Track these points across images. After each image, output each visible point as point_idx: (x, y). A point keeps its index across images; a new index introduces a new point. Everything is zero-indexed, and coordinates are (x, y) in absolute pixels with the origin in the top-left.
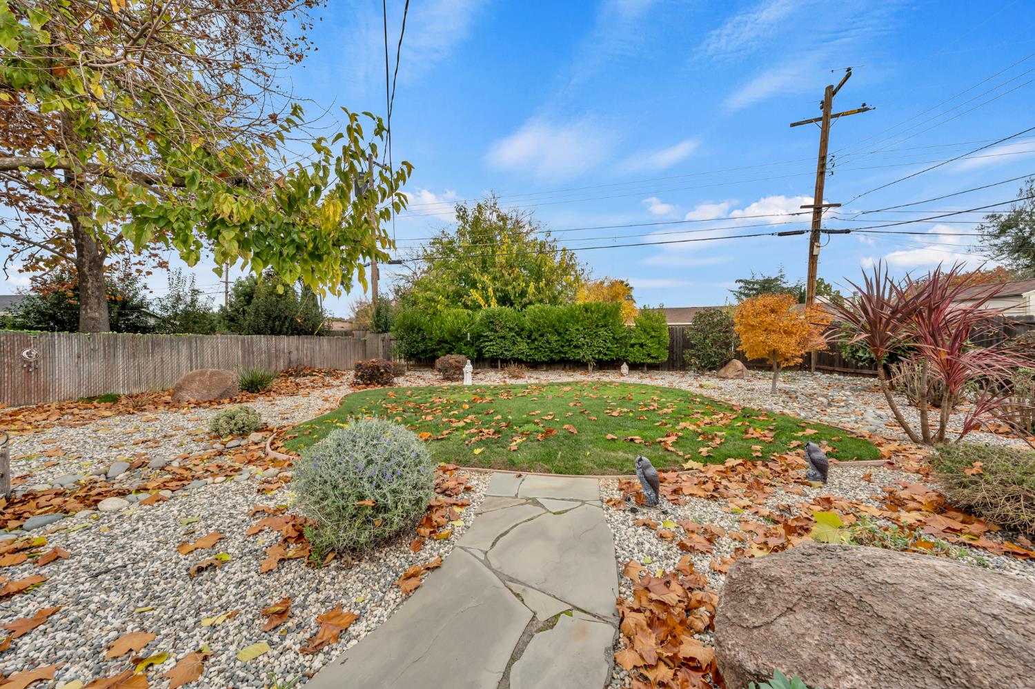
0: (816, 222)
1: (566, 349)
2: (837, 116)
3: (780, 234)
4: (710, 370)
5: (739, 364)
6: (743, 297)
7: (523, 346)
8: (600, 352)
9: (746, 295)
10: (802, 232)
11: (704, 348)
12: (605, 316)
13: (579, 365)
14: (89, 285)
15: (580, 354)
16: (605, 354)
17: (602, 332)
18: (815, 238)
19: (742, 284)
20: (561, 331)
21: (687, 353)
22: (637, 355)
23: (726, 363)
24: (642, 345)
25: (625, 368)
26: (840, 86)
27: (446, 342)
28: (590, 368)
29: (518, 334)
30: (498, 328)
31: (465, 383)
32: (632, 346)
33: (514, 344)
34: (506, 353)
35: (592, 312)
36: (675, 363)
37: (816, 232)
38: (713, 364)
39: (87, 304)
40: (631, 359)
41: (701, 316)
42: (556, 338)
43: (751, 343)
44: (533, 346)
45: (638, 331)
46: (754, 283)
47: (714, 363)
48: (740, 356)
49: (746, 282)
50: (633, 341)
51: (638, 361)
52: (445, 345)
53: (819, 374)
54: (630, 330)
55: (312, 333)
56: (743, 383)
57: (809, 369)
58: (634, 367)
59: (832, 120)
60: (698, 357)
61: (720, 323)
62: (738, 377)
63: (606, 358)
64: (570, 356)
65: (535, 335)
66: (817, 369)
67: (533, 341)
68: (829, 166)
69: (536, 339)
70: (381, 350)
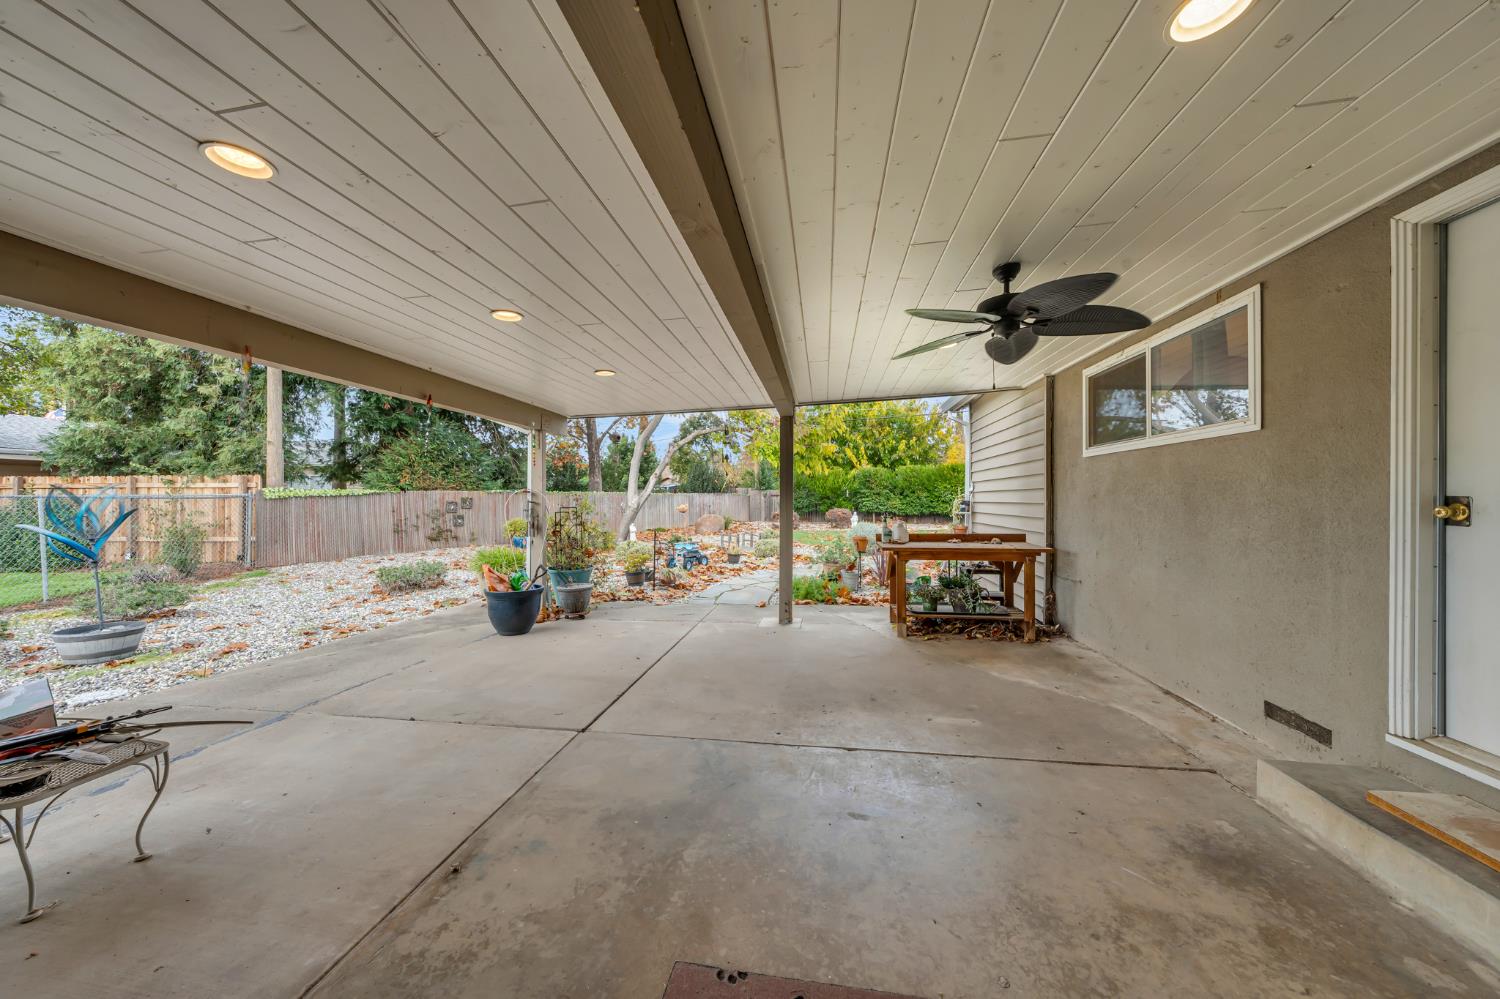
1: (935, 504)
7: (896, 502)
14: (595, 458)
20: (931, 488)
27: (828, 498)
29: (892, 491)
30: (873, 486)
33: (888, 499)
42: (925, 494)
44: (905, 502)
52: (826, 501)
64: (938, 510)
65: (907, 492)
67: (905, 497)
69: (907, 496)
70: (763, 505)
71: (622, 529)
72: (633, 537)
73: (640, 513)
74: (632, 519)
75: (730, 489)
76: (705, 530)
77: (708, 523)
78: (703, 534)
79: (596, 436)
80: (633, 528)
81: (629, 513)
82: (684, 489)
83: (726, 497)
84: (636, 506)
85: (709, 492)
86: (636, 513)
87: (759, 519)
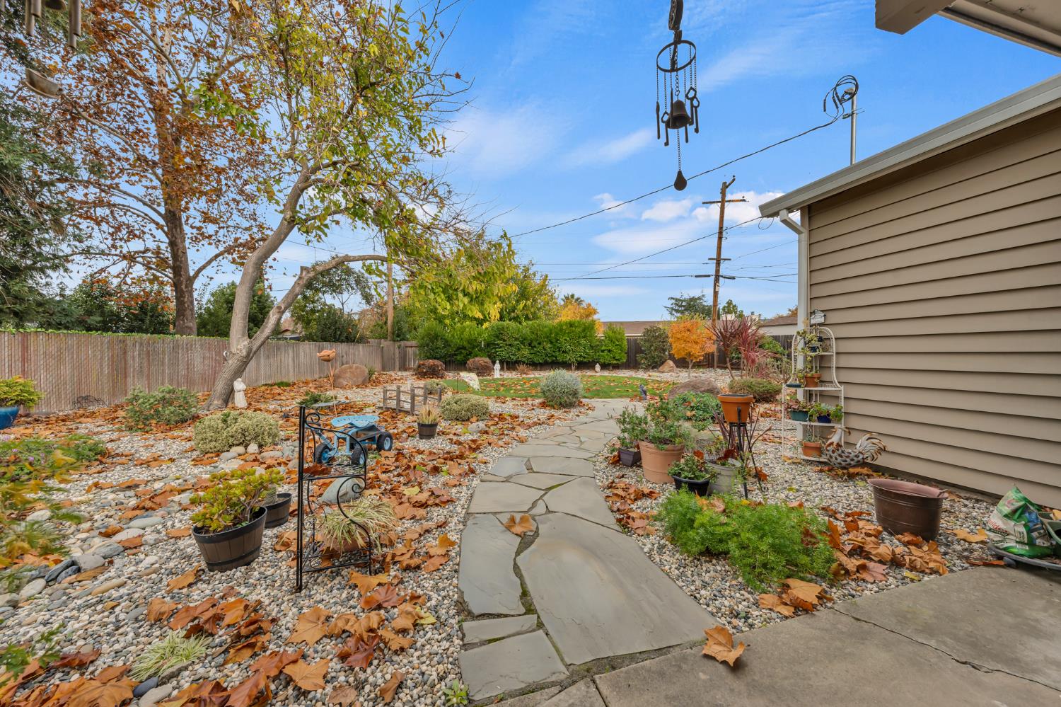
0: (718, 271)
1: (557, 354)
2: (729, 201)
3: (696, 276)
4: (653, 368)
5: (671, 363)
6: (674, 312)
7: (526, 352)
8: (581, 356)
9: (677, 311)
10: (709, 276)
11: (650, 353)
12: (584, 330)
13: (566, 365)
14: (186, 300)
15: (567, 358)
16: (584, 358)
17: (582, 341)
18: (717, 280)
19: (674, 301)
20: (554, 340)
21: (639, 356)
22: (606, 358)
23: (663, 363)
24: (609, 351)
25: (598, 367)
26: (730, 184)
27: (464, 348)
28: (573, 368)
29: (522, 343)
30: (506, 338)
31: (495, 377)
32: (603, 351)
33: (519, 349)
34: (512, 357)
35: (576, 327)
36: (632, 364)
37: (717, 277)
38: (655, 365)
39: (184, 316)
40: (602, 361)
41: (648, 331)
42: (549, 345)
43: (677, 348)
44: (532, 351)
45: (607, 341)
46: (682, 301)
47: (656, 363)
48: (671, 357)
49: (677, 300)
50: (603, 348)
51: (607, 362)
52: (463, 351)
53: (718, 370)
54: (601, 341)
55: (354, 341)
56: (673, 374)
57: (712, 366)
58: (605, 366)
59: (726, 204)
60: (646, 359)
61: (660, 336)
62: (670, 371)
63: (585, 360)
64: (560, 359)
65: (535, 343)
66: (718, 367)
67: (533, 347)
68: (724, 234)
69: (535, 347)
70: (397, 355)
71: (220, 386)
72: (240, 400)
73: (252, 364)
74: (239, 372)
75: (362, 340)
76: (345, 383)
77: (348, 375)
78: (343, 388)
79: (187, 271)
80: (239, 385)
81: (233, 363)
82: (310, 338)
83: (361, 347)
84: (244, 353)
85: (342, 342)
86: (245, 362)
87: (394, 369)
